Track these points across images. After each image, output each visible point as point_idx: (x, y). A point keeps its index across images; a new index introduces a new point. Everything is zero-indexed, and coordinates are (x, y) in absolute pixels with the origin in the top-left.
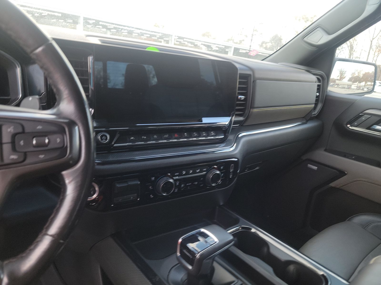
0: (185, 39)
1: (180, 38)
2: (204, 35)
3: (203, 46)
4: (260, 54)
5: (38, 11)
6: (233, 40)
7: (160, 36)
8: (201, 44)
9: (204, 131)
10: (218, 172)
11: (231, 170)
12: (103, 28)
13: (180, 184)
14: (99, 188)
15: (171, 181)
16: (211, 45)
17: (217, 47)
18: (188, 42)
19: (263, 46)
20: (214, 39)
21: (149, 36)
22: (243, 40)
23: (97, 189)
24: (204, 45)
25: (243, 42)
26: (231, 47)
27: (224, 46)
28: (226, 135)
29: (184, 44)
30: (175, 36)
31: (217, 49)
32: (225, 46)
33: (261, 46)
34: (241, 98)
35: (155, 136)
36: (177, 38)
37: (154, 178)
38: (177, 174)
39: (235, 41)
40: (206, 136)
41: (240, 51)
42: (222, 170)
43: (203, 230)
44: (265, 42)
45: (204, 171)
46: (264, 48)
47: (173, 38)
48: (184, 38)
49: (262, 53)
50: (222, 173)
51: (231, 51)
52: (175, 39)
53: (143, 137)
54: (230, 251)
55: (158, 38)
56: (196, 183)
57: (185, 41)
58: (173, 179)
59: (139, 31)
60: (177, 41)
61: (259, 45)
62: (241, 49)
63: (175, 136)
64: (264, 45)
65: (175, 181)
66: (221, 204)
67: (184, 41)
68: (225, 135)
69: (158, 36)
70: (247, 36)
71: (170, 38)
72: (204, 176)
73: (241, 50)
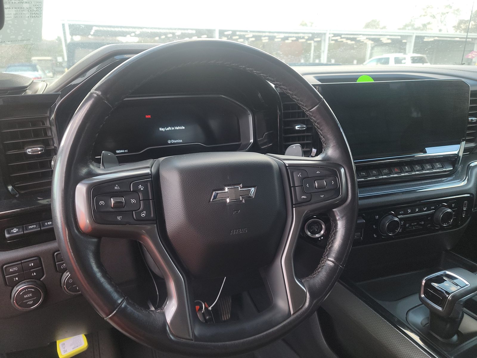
0: (343, 36)
1: (335, 35)
2: (367, 26)
3: (368, 40)
4: (458, 39)
5: (171, 31)
6: (413, 25)
7: (309, 37)
8: (366, 38)
9: (427, 163)
10: (449, 210)
11: (465, 208)
12: (240, 38)
13: (405, 224)
14: (326, 226)
15: (396, 219)
16: (380, 38)
17: (388, 39)
18: (347, 39)
19: (461, 27)
20: (384, 27)
21: (294, 39)
22: (429, 23)
23: (323, 226)
24: (370, 39)
25: (428, 26)
26: (411, 36)
27: (399, 36)
28: (456, 166)
29: (342, 41)
30: (330, 34)
31: (389, 41)
32: (401, 36)
33: (457, 27)
34: (472, 120)
35: (374, 172)
36: (333, 35)
37: (377, 217)
38: (402, 212)
39: (416, 26)
40: (430, 169)
41: (425, 40)
42: (454, 208)
43: (448, 272)
44: (464, 22)
45: (433, 209)
46: (464, 29)
47: (328, 36)
48: (342, 34)
49: (460, 38)
50: (453, 211)
51: (410, 42)
52: (329, 37)
53: (362, 173)
54: (474, 301)
55: (307, 40)
56: (423, 223)
57: (344, 38)
58: (398, 217)
59: (282, 36)
60: (332, 40)
61: (454, 27)
62: (426, 36)
63: (396, 170)
64: (463, 26)
65: (401, 219)
66: (449, 249)
67: (342, 38)
68: (454, 167)
69: (306, 38)
70: (434, 16)
71: (323, 38)
72: (432, 215)
73: (426, 38)
